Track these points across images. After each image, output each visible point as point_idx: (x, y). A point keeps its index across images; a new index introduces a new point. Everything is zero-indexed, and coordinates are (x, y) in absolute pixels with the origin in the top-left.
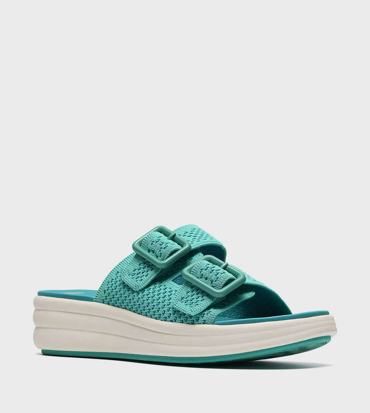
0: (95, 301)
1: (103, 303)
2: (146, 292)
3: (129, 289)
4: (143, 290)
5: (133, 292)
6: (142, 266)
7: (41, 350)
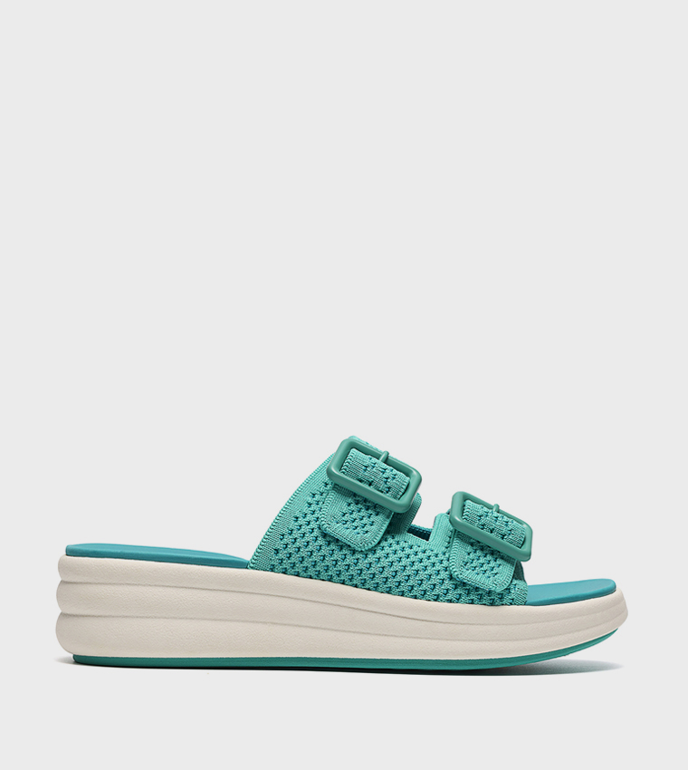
0: (252, 568)
1: (272, 570)
2: (379, 553)
3: (342, 546)
4: (373, 550)
5: (354, 552)
6: (353, 507)
7: (72, 655)
